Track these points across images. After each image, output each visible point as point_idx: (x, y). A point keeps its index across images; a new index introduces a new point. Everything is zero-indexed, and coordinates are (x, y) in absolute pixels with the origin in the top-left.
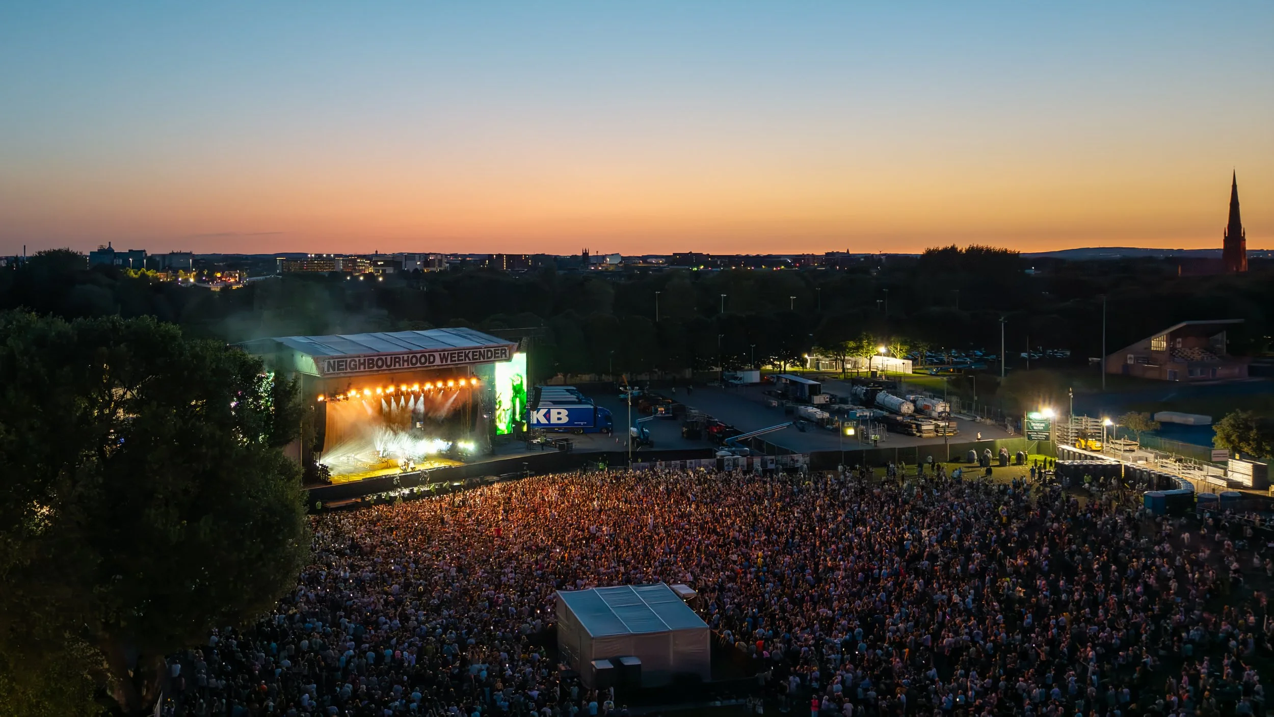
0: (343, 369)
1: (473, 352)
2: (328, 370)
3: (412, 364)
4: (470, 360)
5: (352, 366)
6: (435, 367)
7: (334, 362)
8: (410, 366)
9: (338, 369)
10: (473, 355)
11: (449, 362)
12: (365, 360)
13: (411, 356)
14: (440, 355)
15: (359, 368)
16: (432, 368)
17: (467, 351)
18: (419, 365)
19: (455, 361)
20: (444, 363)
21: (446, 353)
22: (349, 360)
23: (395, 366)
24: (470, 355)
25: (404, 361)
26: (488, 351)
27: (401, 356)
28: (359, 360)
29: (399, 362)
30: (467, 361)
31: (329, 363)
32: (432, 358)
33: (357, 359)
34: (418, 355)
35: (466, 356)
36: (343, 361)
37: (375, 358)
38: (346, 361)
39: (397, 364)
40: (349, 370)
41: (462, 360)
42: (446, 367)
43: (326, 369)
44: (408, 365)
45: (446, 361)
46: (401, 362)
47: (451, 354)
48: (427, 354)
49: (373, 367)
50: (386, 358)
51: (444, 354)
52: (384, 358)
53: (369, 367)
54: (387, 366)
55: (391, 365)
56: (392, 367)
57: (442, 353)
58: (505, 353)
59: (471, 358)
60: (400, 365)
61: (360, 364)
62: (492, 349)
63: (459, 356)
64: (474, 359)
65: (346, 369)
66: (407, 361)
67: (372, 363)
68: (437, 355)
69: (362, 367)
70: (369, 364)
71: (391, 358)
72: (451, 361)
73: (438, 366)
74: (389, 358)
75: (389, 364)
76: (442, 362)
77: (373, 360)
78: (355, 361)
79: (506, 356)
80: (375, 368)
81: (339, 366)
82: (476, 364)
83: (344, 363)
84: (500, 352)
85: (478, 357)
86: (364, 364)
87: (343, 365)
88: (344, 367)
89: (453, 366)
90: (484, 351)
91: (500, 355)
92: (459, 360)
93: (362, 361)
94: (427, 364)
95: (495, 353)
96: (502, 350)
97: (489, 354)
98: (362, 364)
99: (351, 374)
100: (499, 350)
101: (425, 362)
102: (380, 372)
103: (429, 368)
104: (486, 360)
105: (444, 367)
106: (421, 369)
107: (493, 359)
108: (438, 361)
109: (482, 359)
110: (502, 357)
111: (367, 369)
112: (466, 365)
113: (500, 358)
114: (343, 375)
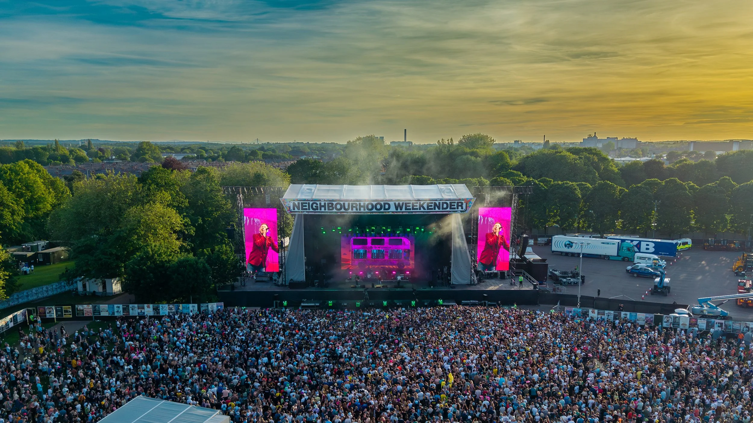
0: (306, 209)
1: (428, 204)
2: (294, 209)
3: (368, 209)
4: (424, 209)
5: (314, 207)
6: (390, 213)
7: (299, 203)
8: (367, 211)
9: (302, 209)
10: (428, 206)
11: (404, 210)
12: (325, 204)
13: (367, 203)
14: (395, 204)
15: (321, 209)
16: (387, 213)
17: (422, 202)
18: (374, 210)
19: (410, 209)
20: (399, 210)
21: (401, 203)
22: (311, 203)
23: (352, 209)
24: (425, 206)
25: (360, 207)
26: (443, 203)
27: (358, 203)
28: (320, 203)
29: (356, 207)
30: (422, 210)
31: (295, 204)
32: (387, 207)
34: (374, 203)
35: (421, 206)
36: (306, 203)
37: (335, 203)
38: (309, 203)
39: (354, 209)
40: (311, 210)
41: (417, 209)
42: (401, 213)
43: (292, 208)
44: (364, 210)
45: (401, 209)
46: (358, 207)
47: (406, 204)
48: (382, 203)
49: (333, 209)
50: (344, 204)
51: (399, 204)
52: (342, 203)
53: (329, 209)
54: (345, 209)
55: (348, 209)
56: (350, 210)
57: (397, 203)
59: (426, 208)
60: (357, 209)
61: (321, 206)
62: (448, 202)
63: (413, 206)
64: (428, 209)
65: (309, 209)
66: (364, 206)
67: (332, 206)
68: (392, 204)
69: (323, 209)
70: (329, 207)
71: (349, 204)
72: (406, 209)
73: (393, 212)
74: (347, 204)
75: (347, 207)
76: (397, 209)
77: (332, 204)
78: (317, 204)
79: (462, 208)
80: (335, 210)
81: (302, 206)
82: (431, 213)
83: (307, 205)
84: (456, 204)
85: (433, 207)
86: (324, 206)
87: (306, 206)
88: (307, 207)
89: (407, 213)
90: (439, 203)
91: (456, 207)
92: (413, 209)
93: (323, 204)
94: (382, 210)
95: (451, 205)
96: (458, 203)
97: (445, 206)
98: (323, 206)
99: (313, 213)
100: (455, 203)
101: (381, 209)
102: (339, 214)
103: (385, 214)
104: (441, 210)
105: (398, 213)
106: (376, 214)
107: (448, 209)
108: (393, 209)
109: (437, 209)
110: (458, 208)
111: (327, 210)
112: (420, 213)
113: (456, 210)
114: (307, 213)
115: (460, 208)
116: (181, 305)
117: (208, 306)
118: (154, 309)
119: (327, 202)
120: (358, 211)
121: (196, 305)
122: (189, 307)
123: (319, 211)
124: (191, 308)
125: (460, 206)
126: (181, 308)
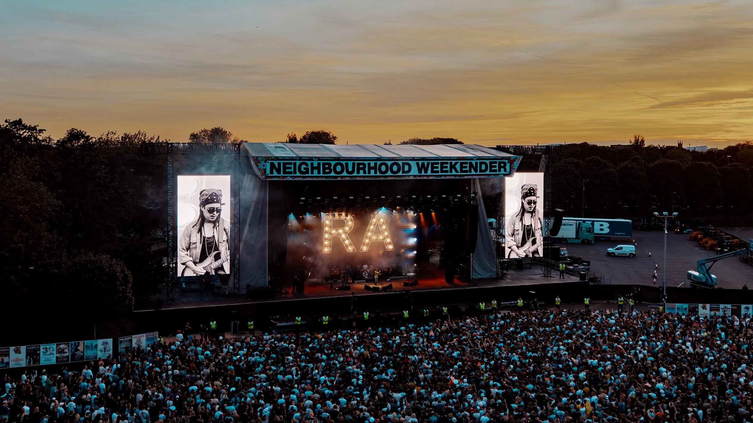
0: (291, 173)
1: (461, 164)
2: (272, 172)
3: (381, 172)
4: (457, 171)
5: (303, 170)
6: (411, 178)
7: (279, 164)
8: (378, 174)
9: (285, 172)
10: (462, 167)
11: (429, 173)
12: (319, 164)
13: (379, 163)
14: (418, 164)
15: (312, 173)
16: (407, 178)
17: (454, 162)
18: (389, 173)
19: (438, 172)
20: (423, 173)
21: (426, 163)
22: (298, 163)
23: (358, 173)
24: (458, 167)
25: (370, 168)
26: (481, 164)
27: (366, 163)
28: (312, 164)
29: (364, 169)
30: (454, 173)
31: (272, 165)
32: (406, 168)
33: (309, 163)
34: (389, 163)
35: (453, 167)
36: (291, 164)
37: (333, 163)
38: (295, 164)
39: (361, 172)
40: (298, 174)
41: (447, 171)
42: (425, 178)
43: (268, 171)
44: (376, 173)
45: (426, 172)
46: (367, 169)
47: (433, 164)
48: (400, 163)
49: (330, 172)
50: (347, 164)
51: (423, 164)
52: (344, 163)
53: (324, 172)
54: (348, 172)
55: (353, 172)
56: (355, 174)
57: (420, 162)
58: (504, 167)
59: (459, 169)
60: (365, 173)
61: (313, 168)
62: (488, 162)
63: (442, 167)
64: (462, 171)
65: (295, 173)
66: (375, 168)
67: (329, 168)
68: (413, 164)
69: (315, 172)
70: (324, 169)
71: (354, 164)
72: (432, 171)
73: (415, 176)
74: (350, 164)
75: (350, 169)
76: (420, 171)
77: (330, 165)
78: (307, 165)
79: (505, 171)
80: (333, 174)
81: (285, 168)
82: (466, 177)
83: (292, 166)
84: (497, 165)
85: (468, 169)
86: (318, 168)
87: (290, 168)
88: (292, 170)
89: (434, 178)
90: (476, 163)
91: (497, 168)
92: (442, 171)
93: (315, 164)
94: (400, 173)
95: (491, 166)
96: (500, 163)
97: (483, 167)
98: (315, 168)
99: (301, 179)
100: (496, 163)
101: (398, 171)
102: (339, 179)
103: (404, 178)
104: (478, 173)
105: (422, 178)
106: (392, 178)
107: (488, 172)
108: (414, 171)
109: (473, 172)
110: (500, 171)
111: (321, 175)
112: (451, 178)
113: (498, 173)
114: (291, 179)
115: (502, 169)
116: (81, 343)
117: (131, 341)
118: (27, 354)
119: (321, 162)
120: (367, 175)
121: (110, 341)
122: (96, 346)
123: (310, 175)
124: (100, 347)
125: (502, 167)
126: (81, 348)
